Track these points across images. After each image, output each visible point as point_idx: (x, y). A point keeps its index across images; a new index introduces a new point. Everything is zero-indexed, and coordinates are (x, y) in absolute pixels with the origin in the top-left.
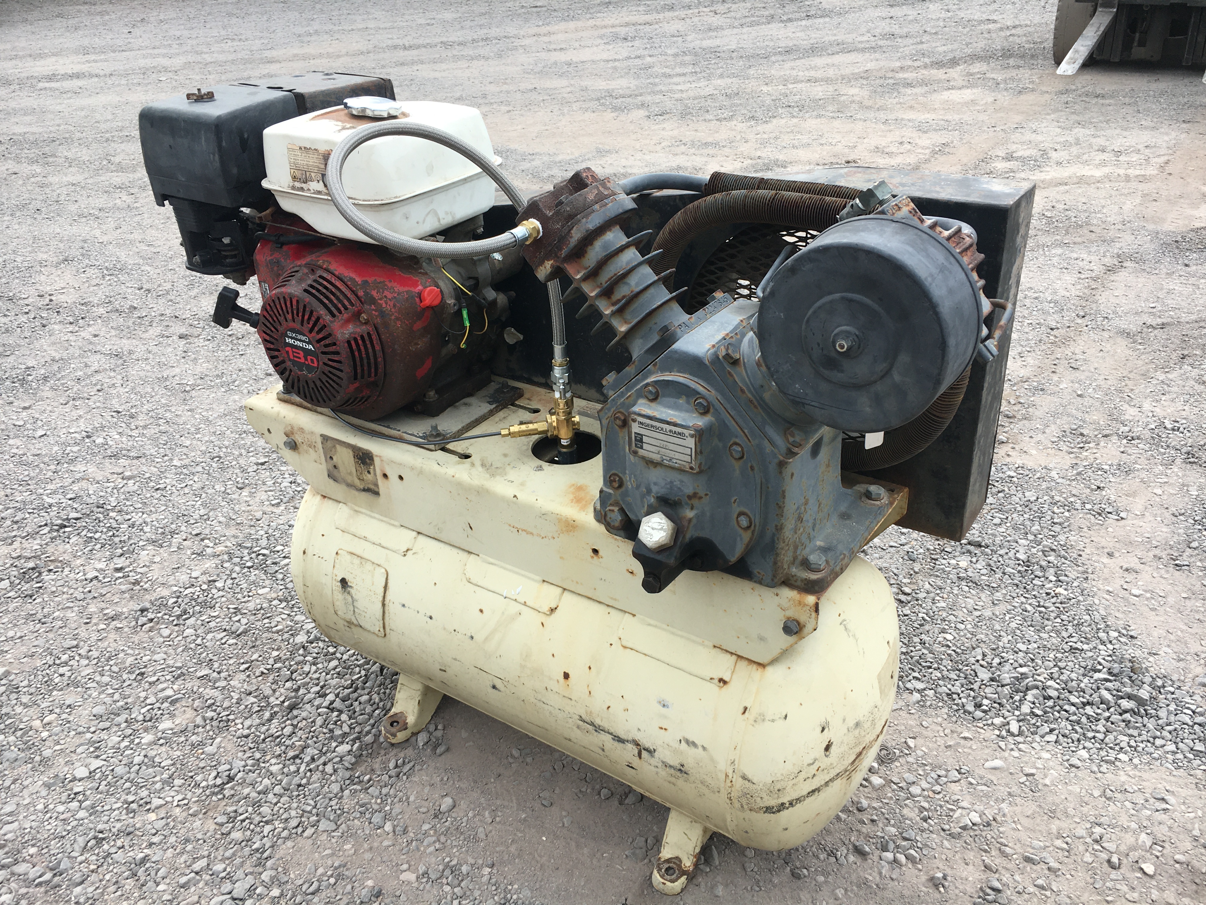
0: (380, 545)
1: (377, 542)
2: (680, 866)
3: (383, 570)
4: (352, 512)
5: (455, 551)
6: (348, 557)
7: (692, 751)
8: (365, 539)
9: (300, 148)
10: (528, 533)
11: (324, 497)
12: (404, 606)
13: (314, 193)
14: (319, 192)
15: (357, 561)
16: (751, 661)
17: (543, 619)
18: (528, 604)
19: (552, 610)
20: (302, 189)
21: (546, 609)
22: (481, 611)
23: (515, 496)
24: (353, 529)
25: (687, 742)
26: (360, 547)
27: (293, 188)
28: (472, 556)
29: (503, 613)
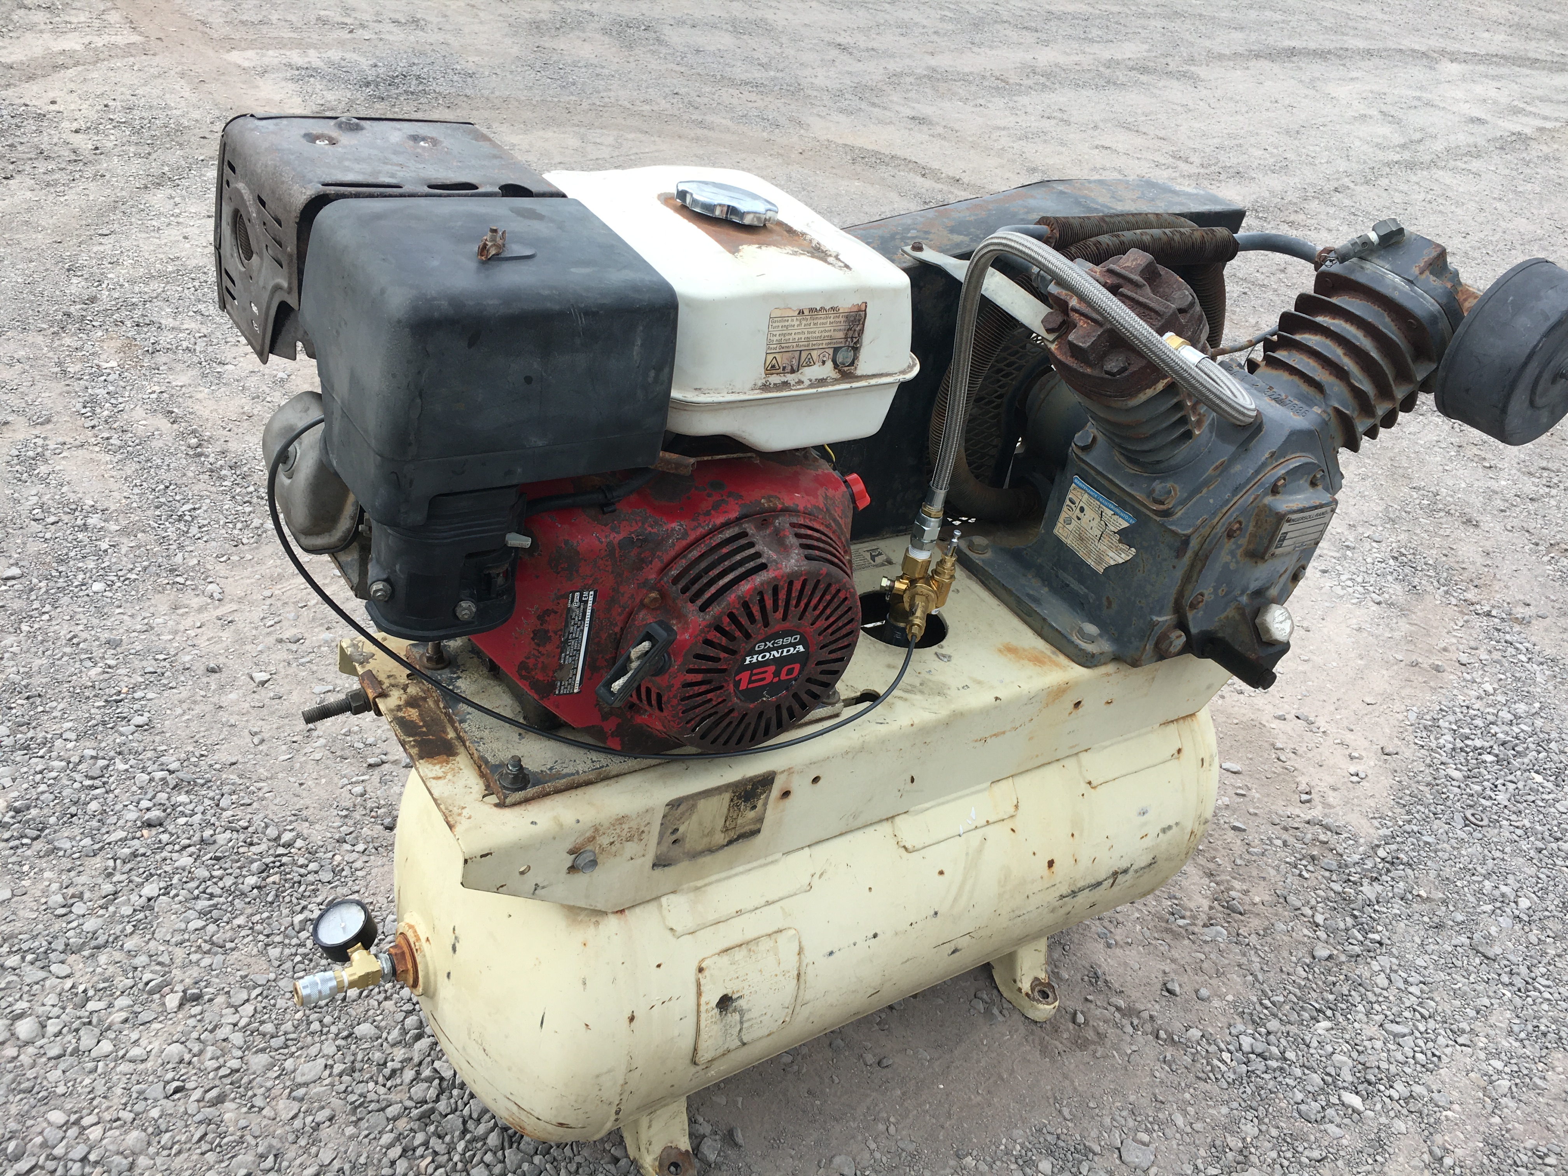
0: (768, 903)
1: (763, 902)
2: (1041, 984)
3: (794, 932)
4: (692, 895)
5: (870, 831)
6: (725, 959)
7: (1170, 833)
8: (739, 913)
9: (801, 312)
10: (996, 735)
11: (622, 911)
12: (831, 953)
13: (811, 386)
14: (822, 382)
15: (739, 955)
16: (1184, 718)
17: (1010, 824)
18: (991, 821)
19: (1017, 806)
20: (786, 385)
21: (1011, 810)
22: (941, 873)
23: (997, 698)
24: (712, 917)
25: (1164, 831)
26: (733, 933)
27: (765, 387)
28: (897, 819)
29: (967, 854)
